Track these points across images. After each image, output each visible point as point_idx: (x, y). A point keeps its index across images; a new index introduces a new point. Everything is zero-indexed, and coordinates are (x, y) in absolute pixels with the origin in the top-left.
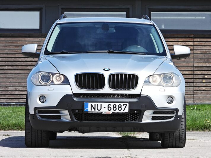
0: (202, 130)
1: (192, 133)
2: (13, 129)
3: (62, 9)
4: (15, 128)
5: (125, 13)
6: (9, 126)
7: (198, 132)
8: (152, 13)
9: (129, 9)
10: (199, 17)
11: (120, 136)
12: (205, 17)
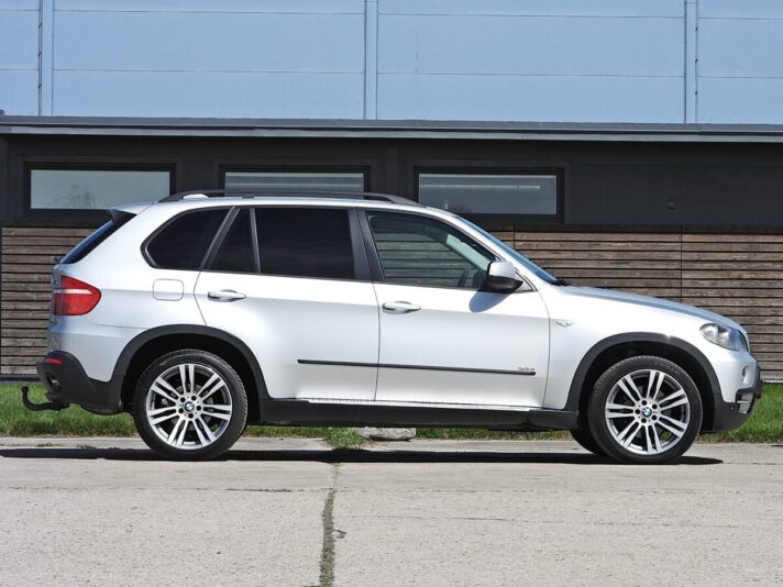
0: (512, 438)
1: (490, 444)
2: (101, 433)
3: (220, 166)
4: (105, 430)
5: (361, 175)
6: (91, 427)
7: (503, 441)
8: (421, 175)
9: (369, 167)
10: (527, 187)
11: (330, 449)
12: (538, 187)
